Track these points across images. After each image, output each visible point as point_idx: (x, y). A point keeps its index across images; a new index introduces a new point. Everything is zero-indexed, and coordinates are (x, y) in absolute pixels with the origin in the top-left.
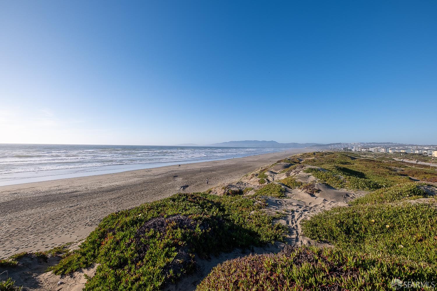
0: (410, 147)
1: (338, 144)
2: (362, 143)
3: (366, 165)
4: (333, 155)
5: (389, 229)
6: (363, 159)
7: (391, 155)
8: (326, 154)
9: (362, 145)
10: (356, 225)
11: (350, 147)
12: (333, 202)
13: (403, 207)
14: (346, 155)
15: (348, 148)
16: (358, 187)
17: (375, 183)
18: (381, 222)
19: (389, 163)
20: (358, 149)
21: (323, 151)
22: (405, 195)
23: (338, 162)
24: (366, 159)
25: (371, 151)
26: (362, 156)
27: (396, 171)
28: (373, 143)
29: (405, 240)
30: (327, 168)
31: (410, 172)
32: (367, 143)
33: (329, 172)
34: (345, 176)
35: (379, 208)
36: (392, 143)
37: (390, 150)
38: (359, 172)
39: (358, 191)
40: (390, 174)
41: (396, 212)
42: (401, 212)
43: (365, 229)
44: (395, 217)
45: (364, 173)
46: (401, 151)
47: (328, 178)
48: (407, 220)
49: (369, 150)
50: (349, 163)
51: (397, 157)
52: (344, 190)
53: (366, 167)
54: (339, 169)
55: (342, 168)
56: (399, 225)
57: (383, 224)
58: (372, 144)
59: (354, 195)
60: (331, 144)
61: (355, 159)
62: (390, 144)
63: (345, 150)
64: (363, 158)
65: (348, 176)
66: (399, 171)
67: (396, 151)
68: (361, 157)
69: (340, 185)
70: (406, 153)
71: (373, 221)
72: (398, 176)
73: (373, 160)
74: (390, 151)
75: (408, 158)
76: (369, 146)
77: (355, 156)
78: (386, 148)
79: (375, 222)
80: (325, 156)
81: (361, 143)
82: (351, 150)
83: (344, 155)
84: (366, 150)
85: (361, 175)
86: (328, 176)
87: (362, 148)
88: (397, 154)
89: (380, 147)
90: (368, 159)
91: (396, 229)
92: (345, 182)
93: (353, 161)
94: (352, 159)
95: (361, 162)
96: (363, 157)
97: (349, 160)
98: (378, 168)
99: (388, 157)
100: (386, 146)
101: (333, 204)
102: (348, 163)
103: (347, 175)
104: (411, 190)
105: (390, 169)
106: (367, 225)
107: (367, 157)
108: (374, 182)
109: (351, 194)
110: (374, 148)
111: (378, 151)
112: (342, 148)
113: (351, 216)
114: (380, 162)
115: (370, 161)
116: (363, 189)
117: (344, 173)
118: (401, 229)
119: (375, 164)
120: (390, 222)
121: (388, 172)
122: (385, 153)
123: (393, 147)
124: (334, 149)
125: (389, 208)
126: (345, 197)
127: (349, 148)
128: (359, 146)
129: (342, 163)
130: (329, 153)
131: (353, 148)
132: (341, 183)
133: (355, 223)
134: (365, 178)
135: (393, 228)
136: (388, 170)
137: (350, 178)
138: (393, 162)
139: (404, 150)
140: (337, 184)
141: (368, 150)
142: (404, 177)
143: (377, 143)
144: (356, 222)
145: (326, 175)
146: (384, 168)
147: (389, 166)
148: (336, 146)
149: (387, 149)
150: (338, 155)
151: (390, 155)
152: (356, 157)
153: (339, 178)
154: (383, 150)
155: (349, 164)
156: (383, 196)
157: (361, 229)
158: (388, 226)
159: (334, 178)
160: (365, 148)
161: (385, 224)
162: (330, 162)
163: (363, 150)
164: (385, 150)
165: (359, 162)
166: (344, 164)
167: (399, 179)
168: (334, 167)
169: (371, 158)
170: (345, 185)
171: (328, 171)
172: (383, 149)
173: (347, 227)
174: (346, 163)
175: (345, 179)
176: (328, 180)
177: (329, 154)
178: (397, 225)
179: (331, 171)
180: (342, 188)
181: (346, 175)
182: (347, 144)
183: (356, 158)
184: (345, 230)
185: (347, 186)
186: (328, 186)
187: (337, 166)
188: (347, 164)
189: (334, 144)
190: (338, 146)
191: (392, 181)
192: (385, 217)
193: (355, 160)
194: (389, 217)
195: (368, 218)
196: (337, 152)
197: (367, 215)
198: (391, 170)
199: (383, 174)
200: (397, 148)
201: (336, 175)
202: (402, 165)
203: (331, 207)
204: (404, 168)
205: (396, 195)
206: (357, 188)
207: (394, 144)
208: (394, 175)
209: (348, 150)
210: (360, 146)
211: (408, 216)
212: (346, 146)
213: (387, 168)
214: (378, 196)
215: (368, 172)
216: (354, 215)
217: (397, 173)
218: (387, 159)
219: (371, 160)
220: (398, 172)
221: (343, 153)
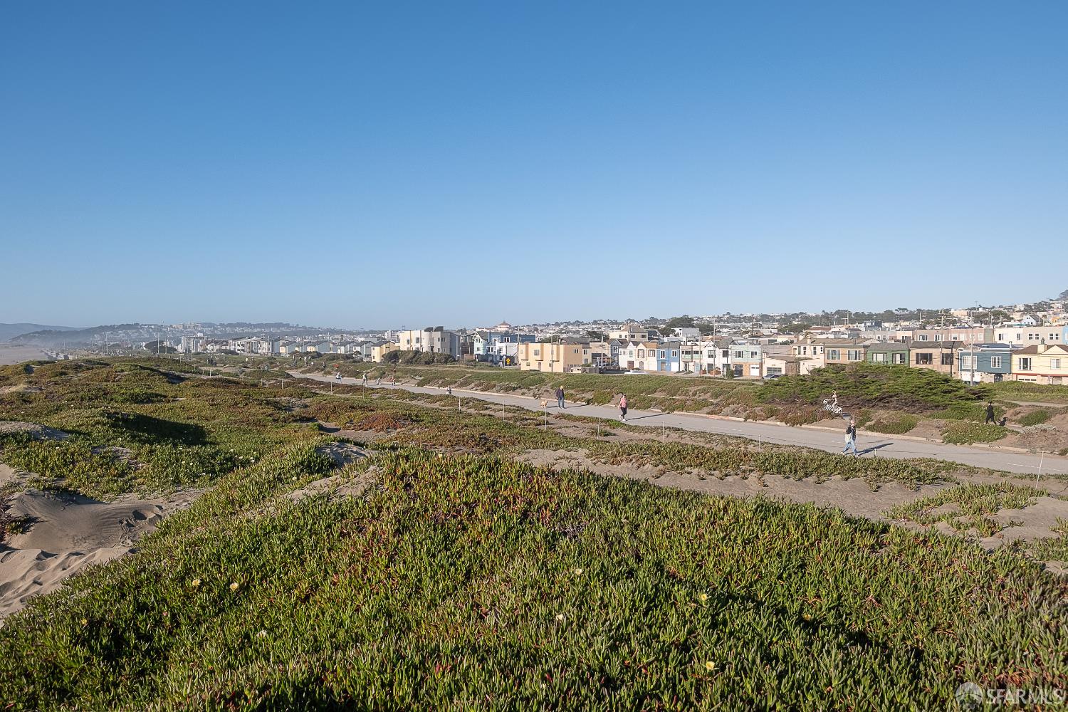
0: (329, 337)
1: (129, 327)
2: (210, 325)
3: (213, 401)
4: (106, 370)
5: (238, 593)
6: (208, 380)
7: (285, 361)
8: (77, 367)
9: (207, 330)
10: (143, 614)
11: (170, 339)
12: (74, 554)
13: (274, 516)
14: (151, 370)
15: (162, 342)
16: (177, 477)
17: (228, 455)
18: (216, 579)
19: (277, 387)
20: (196, 344)
21: (71, 358)
22: (290, 480)
23: (120, 398)
24: (215, 380)
25: (233, 353)
26: (204, 368)
27: (291, 410)
28: (239, 325)
29: (274, 612)
30: (71, 424)
31: (320, 409)
32: (222, 325)
33: (77, 438)
34: (136, 445)
35: (217, 538)
36: (287, 326)
37: (284, 345)
38: (187, 426)
39: (177, 491)
40: (274, 420)
41: (257, 535)
42: (269, 532)
43: (174, 616)
44: (254, 552)
45: (203, 427)
46: (309, 349)
47: (73, 463)
48: (280, 552)
49: (228, 348)
50: (161, 396)
51: (297, 368)
52: (132, 499)
53: (212, 405)
54: (121, 423)
55: (131, 418)
56: (262, 571)
57: (222, 584)
58: (237, 330)
59: (160, 508)
60: (103, 329)
61: (181, 379)
62: (284, 329)
63: (155, 350)
64: (205, 377)
65: (147, 445)
66: (297, 409)
67: (297, 349)
68: (201, 374)
69: (116, 481)
70: (319, 355)
71: (197, 582)
72: (295, 424)
73: (234, 382)
74: (283, 350)
75: (322, 370)
76: (229, 335)
77: (185, 372)
78: (274, 340)
79: (203, 583)
80: (75, 378)
81: (204, 325)
82: (171, 350)
83: (145, 368)
84: (218, 347)
85: (194, 435)
86: (72, 454)
87: (208, 343)
88: (298, 359)
89: (257, 339)
90: (220, 380)
91: (255, 587)
92: (137, 469)
93: (175, 387)
94: (172, 383)
95: (200, 391)
96: (207, 373)
97: (161, 387)
98: (247, 404)
99: (277, 369)
100: (272, 335)
101: (77, 564)
102: (157, 395)
103: (144, 442)
104: (302, 463)
105: (277, 406)
106: (177, 604)
107: (219, 372)
108: (226, 453)
109: (150, 508)
110: (243, 341)
111: (252, 352)
112: (144, 344)
113: (130, 587)
114: (254, 385)
115: (227, 383)
116: (194, 482)
117: (133, 437)
118: (266, 581)
119: (240, 392)
120: (241, 571)
121: (270, 415)
122: (270, 355)
123: (291, 336)
124: (114, 345)
125: (240, 530)
126: (129, 525)
127: (167, 344)
128: (199, 335)
129: (136, 399)
130: (91, 364)
131: (178, 342)
132: (122, 474)
133: (141, 608)
134: (204, 444)
135: (247, 588)
136: (271, 411)
137: (151, 451)
138: (287, 383)
139: (315, 346)
140: (108, 482)
141: (224, 348)
142: (308, 426)
143: (250, 325)
144: (145, 603)
145: (65, 454)
146: (261, 404)
147: (275, 397)
148: (121, 334)
149: (276, 343)
150: (122, 371)
151: (281, 363)
152: (188, 372)
153: (116, 457)
154: (264, 348)
155: (161, 401)
156: (236, 494)
157: (159, 623)
158: (235, 586)
159: (96, 458)
160: (216, 343)
161: (229, 583)
162: (90, 399)
163: (209, 347)
164: (270, 346)
165: (191, 393)
166: (142, 402)
167: (295, 432)
168: (101, 415)
169: (229, 374)
170: (135, 478)
171: (73, 436)
172: (265, 345)
173: (116, 631)
174: (149, 399)
175: (136, 458)
176: (70, 471)
177: (88, 369)
178: (258, 573)
179: (84, 434)
180: (124, 492)
181: (139, 441)
182: (159, 328)
183: (187, 375)
184: (104, 648)
185: (140, 480)
186: (69, 497)
187: (112, 411)
188: (153, 402)
189: (112, 328)
190: (127, 334)
191: (276, 443)
192: (229, 560)
193: (182, 385)
194: (240, 557)
195: (183, 579)
196: (122, 361)
197: (179, 568)
198: (279, 409)
199: (258, 423)
200: (298, 340)
201: (104, 447)
202: (305, 389)
203: (65, 575)
204: (309, 400)
205: (269, 482)
206: (174, 482)
207: (293, 327)
208: (284, 424)
209: (163, 349)
210: (201, 335)
211: (282, 541)
212: (157, 336)
213: (268, 403)
214: (223, 497)
215: (218, 423)
216: (141, 582)
217: (293, 416)
218: (275, 376)
219: (229, 381)
220: (296, 411)
221: (144, 361)
